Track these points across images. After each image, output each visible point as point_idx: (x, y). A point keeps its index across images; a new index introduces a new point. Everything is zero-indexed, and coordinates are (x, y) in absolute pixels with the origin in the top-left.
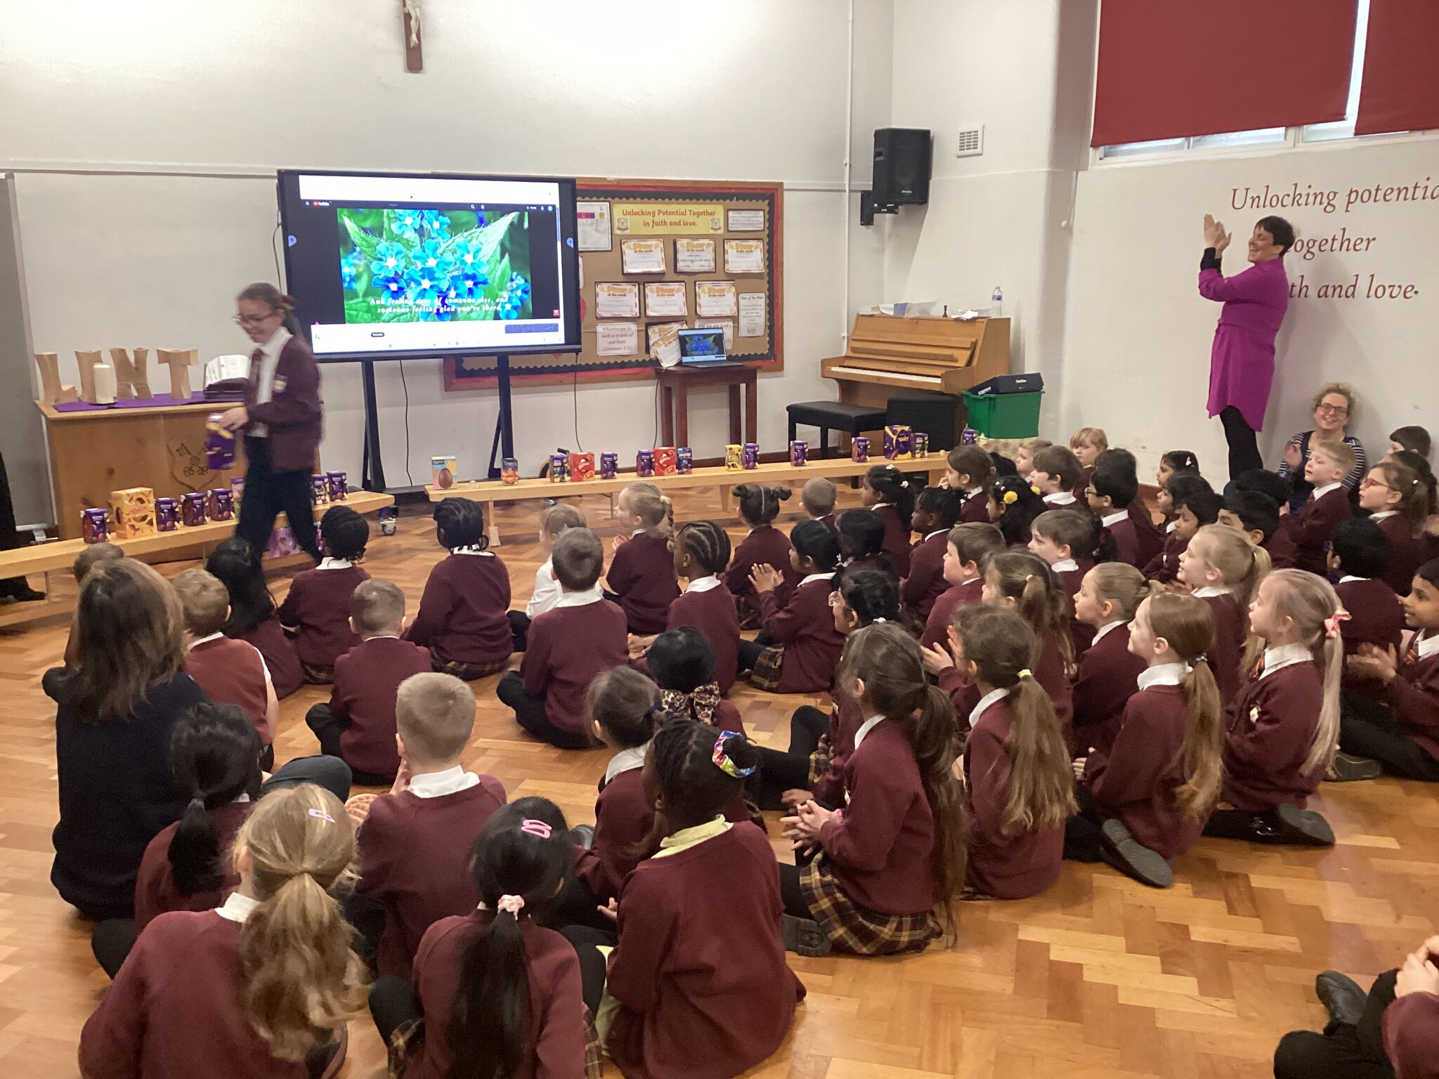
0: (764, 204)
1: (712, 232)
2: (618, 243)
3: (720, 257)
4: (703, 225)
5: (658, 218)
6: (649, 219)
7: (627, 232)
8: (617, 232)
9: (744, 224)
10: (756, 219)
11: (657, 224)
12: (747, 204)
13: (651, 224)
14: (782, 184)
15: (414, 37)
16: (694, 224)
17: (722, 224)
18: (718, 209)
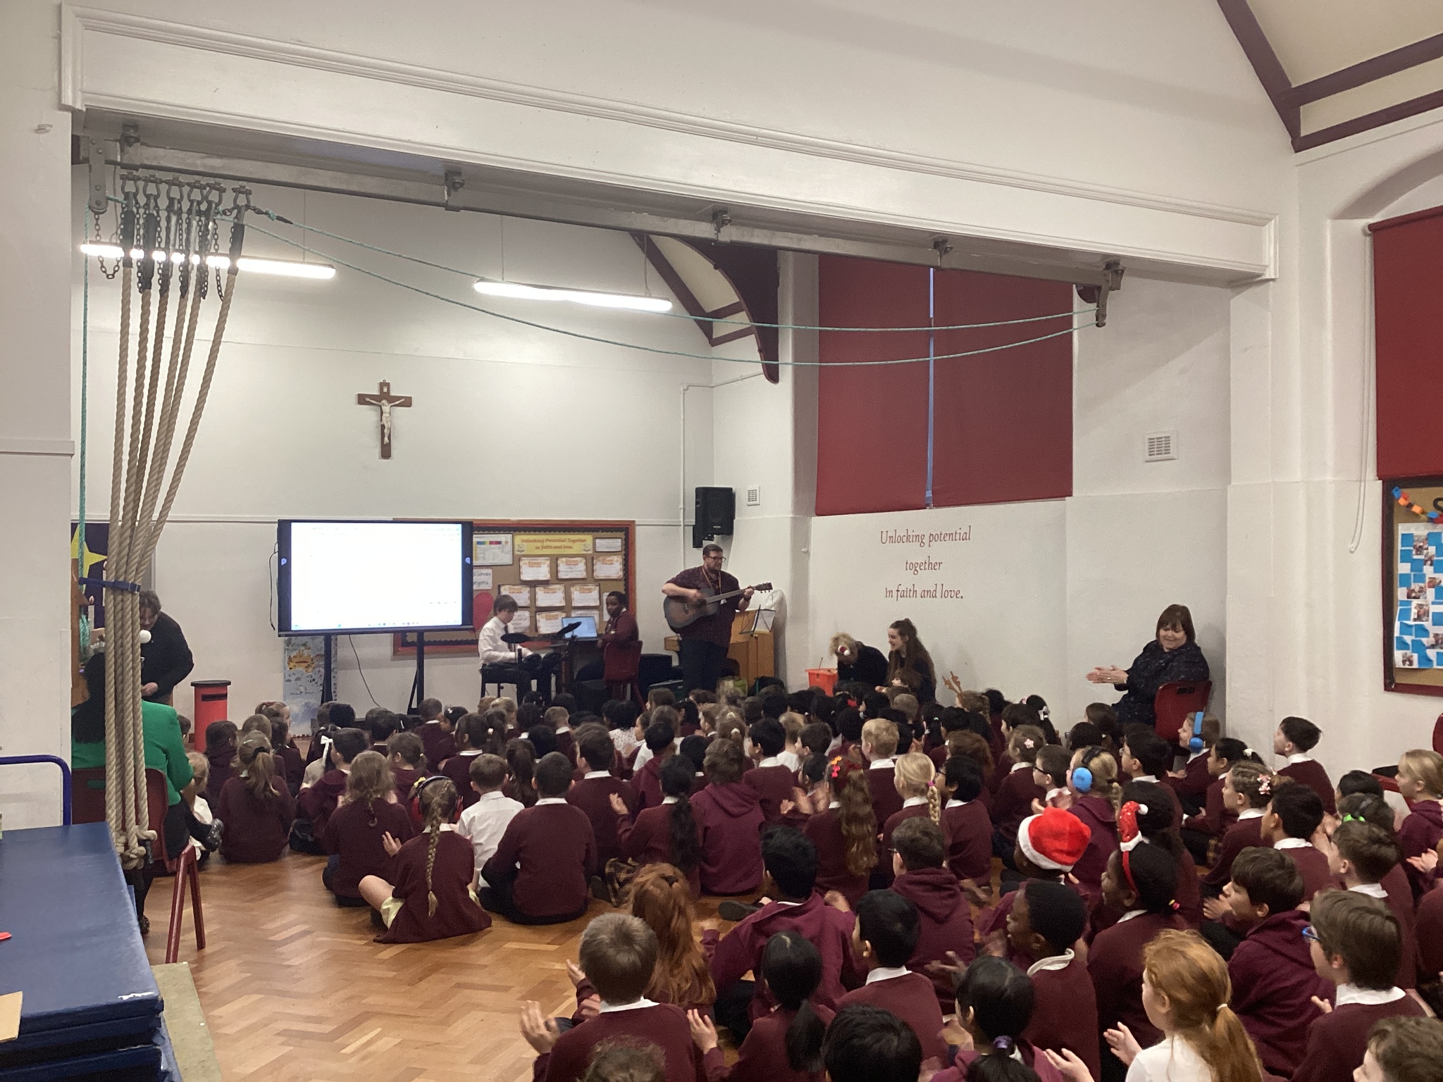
0: (622, 534)
1: (585, 552)
2: (517, 559)
3: (590, 568)
4: (577, 548)
5: (546, 544)
6: (539, 544)
7: (523, 553)
8: (517, 553)
9: (608, 547)
10: (617, 544)
11: (546, 547)
12: (609, 534)
13: (540, 548)
14: (634, 521)
15: (386, 439)
16: (571, 547)
17: (591, 547)
18: (588, 538)
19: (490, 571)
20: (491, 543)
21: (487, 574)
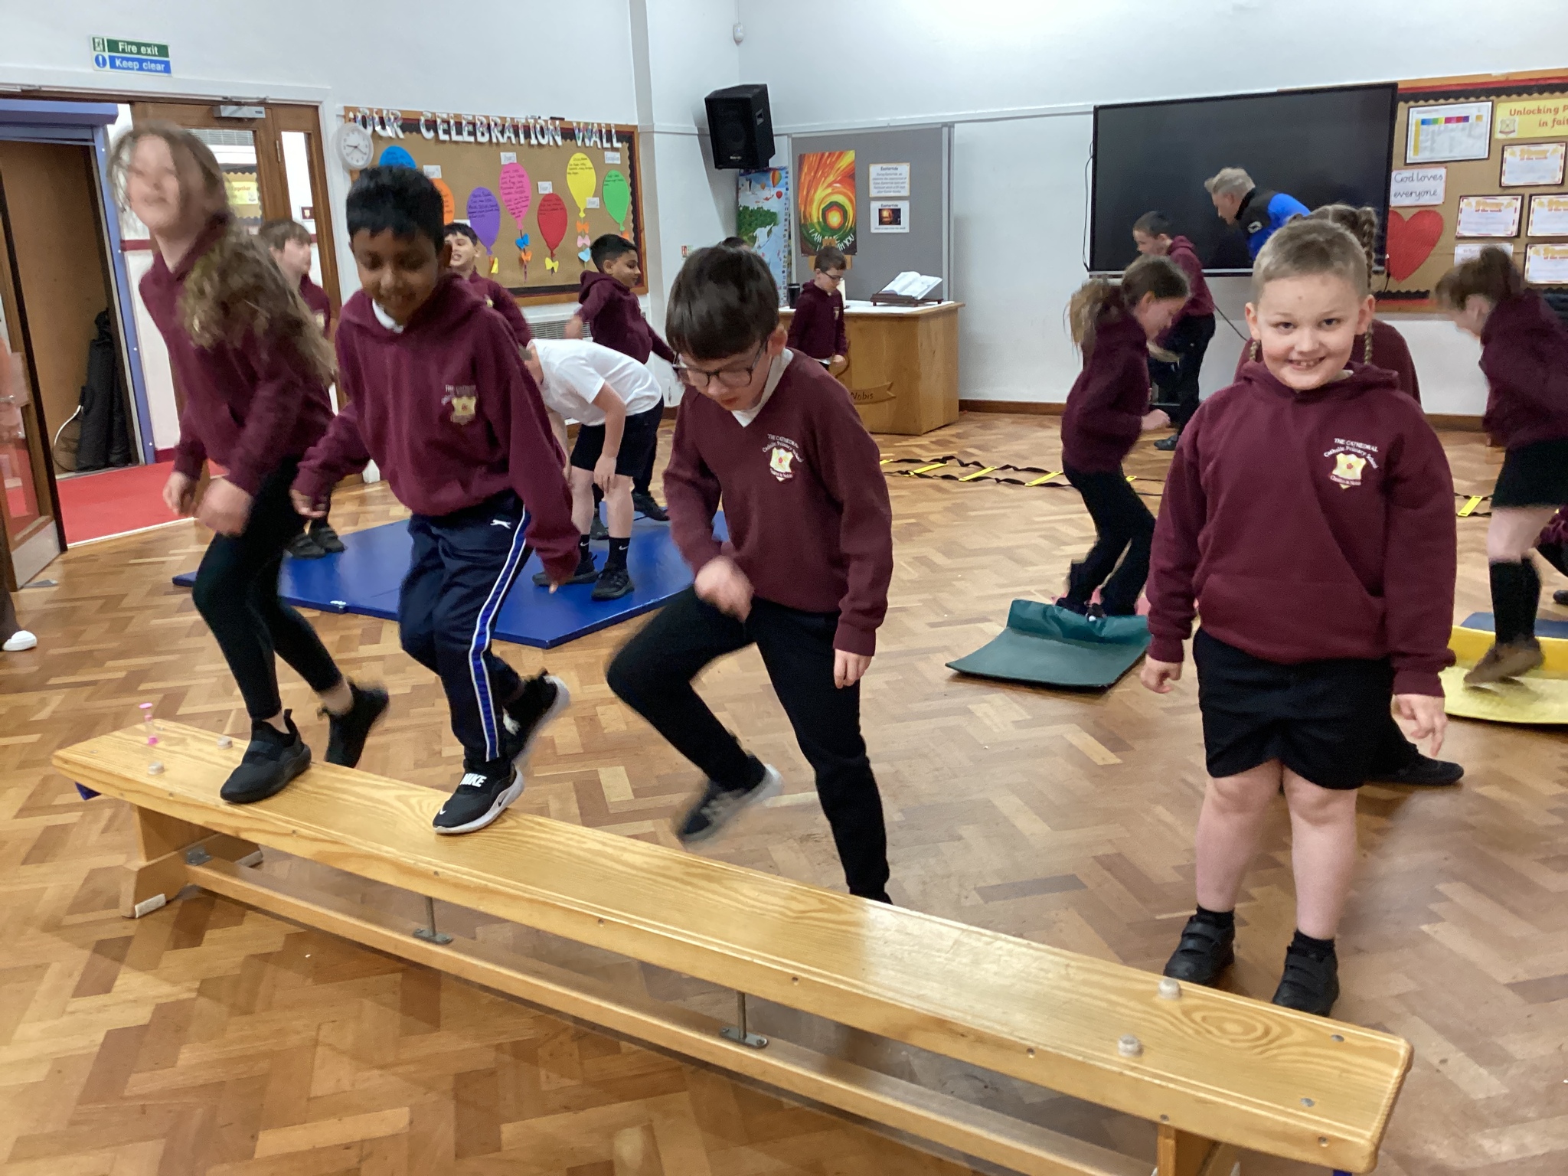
2: (1498, 149)
5: (1561, 115)
6: (1548, 118)
7: (1512, 136)
11: (1559, 123)
13: (1550, 124)
19: (1441, 171)
20: (1448, 120)
21: (1434, 178)
